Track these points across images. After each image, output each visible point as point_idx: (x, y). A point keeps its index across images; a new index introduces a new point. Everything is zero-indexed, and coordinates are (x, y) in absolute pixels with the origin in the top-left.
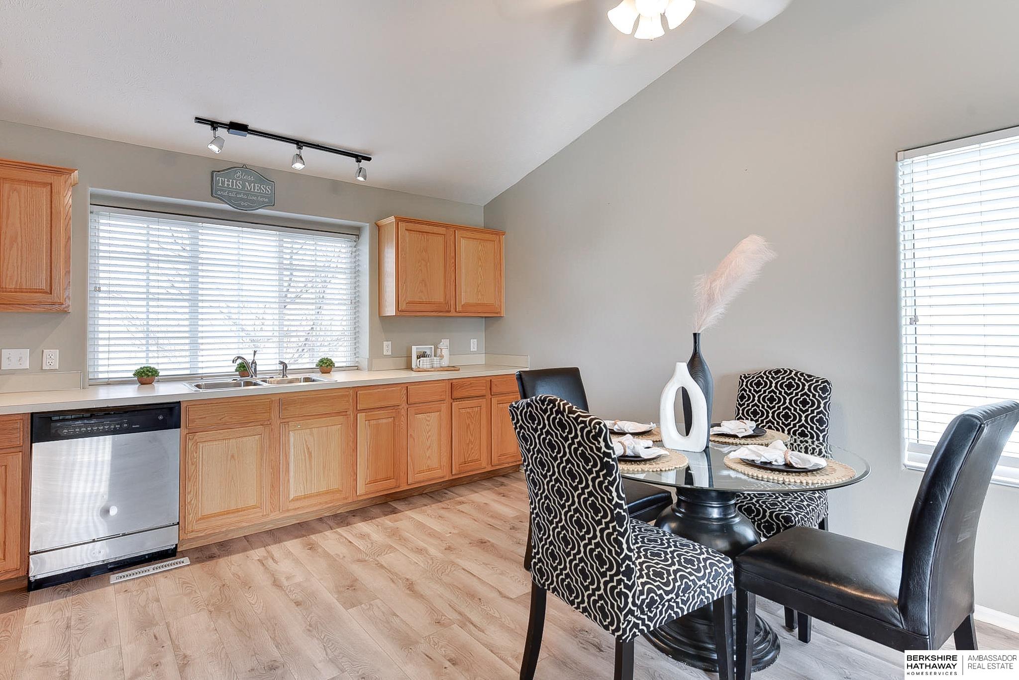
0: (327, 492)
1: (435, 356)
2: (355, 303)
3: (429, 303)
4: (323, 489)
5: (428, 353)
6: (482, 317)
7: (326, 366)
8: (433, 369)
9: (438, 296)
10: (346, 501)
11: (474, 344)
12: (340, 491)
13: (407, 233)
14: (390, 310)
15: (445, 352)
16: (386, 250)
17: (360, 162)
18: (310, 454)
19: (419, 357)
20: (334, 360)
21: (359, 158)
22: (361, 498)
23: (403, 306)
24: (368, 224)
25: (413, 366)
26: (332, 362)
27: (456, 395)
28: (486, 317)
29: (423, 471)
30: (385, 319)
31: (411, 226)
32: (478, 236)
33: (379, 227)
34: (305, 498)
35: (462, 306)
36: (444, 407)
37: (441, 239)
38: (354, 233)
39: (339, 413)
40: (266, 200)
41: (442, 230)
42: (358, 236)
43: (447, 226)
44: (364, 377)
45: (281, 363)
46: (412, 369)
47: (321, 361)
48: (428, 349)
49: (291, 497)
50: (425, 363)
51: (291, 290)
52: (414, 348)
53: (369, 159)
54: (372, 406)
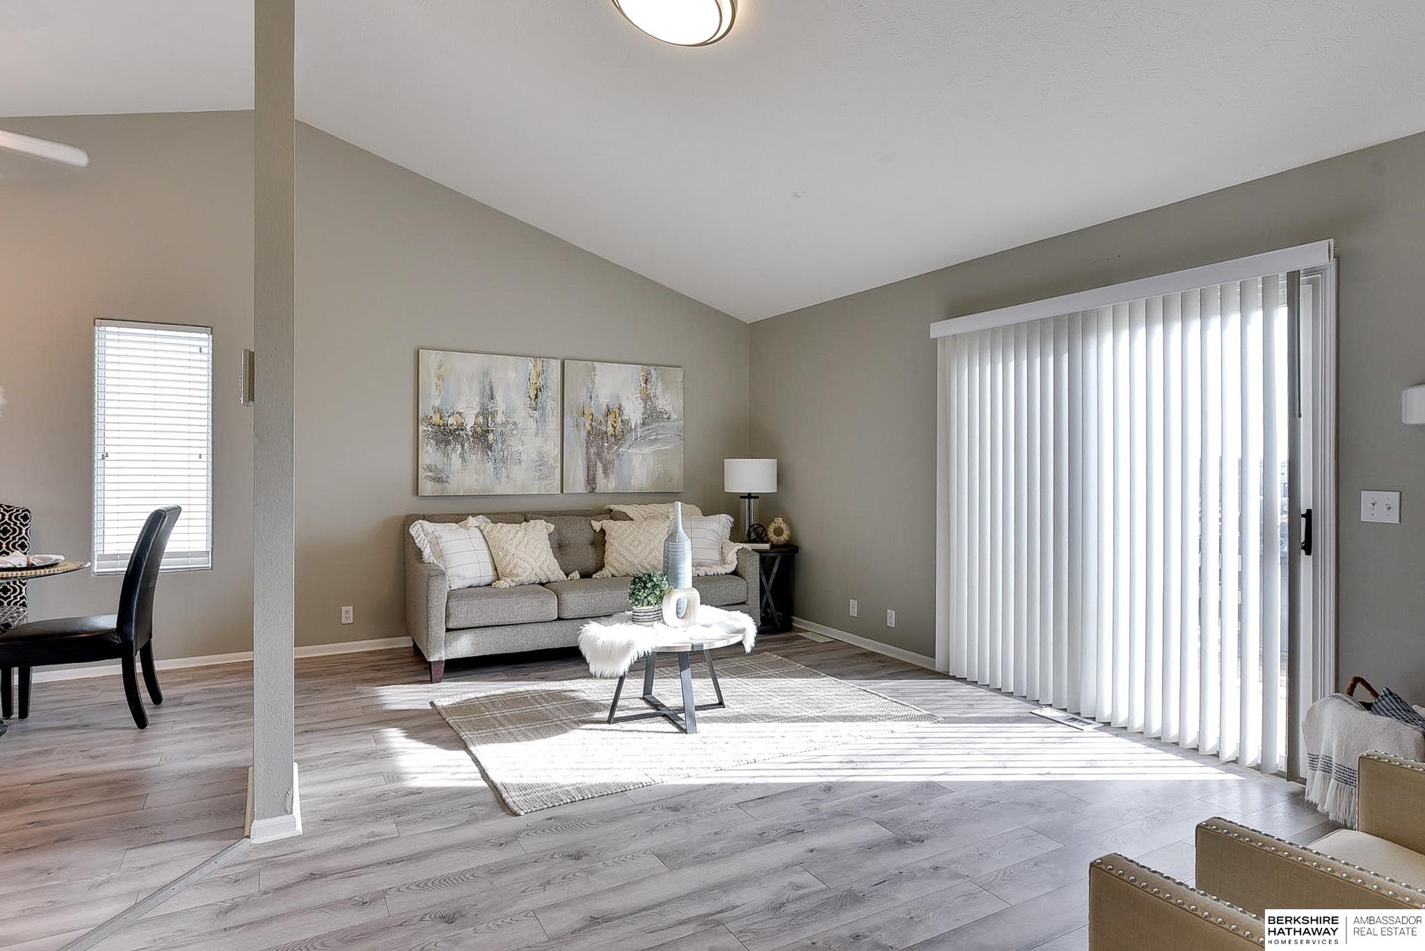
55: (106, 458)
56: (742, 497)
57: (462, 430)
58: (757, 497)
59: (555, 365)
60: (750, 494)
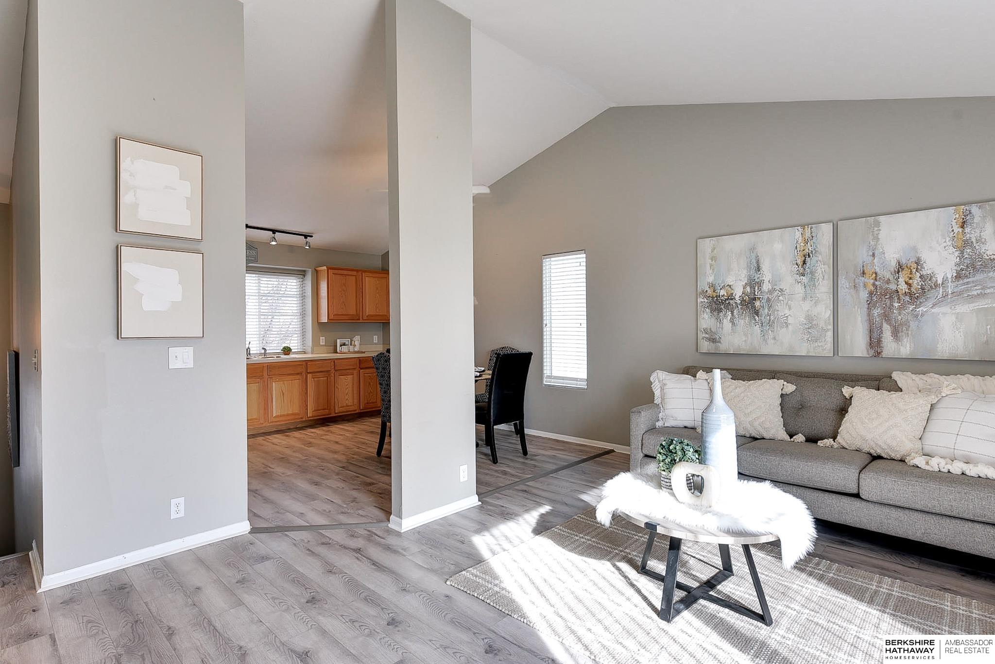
0: (293, 414)
1: (351, 345)
2: (303, 314)
3: (347, 315)
4: (290, 412)
5: (347, 343)
6: (381, 323)
7: (287, 351)
8: (350, 352)
9: (352, 311)
10: (301, 420)
11: (375, 339)
12: (298, 414)
13: (334, 275)
14: (324, 319)
15: (357, 343)
16: (321, 282)
17: (307, 238)
18: (283, 394)
19: (341, 346)
20: (291, 348)
21: (306, 236)
22: (310, 419)
23: (332, 317)
24: (310, 270)
25: (338, 351)
26: (290, 349)
27: (362, 366)
28: (383, 323)
29: (344, 407)
30: (321, 325)
31: (336, 272)
32: (377, 275)
33: (317, 271)
34: (281, 416)
35: (367, 316)
36: (355, 372)
37: (354, 278)
38: (302, 274)
39: (298, 374)
40: (253, 259)
41: (354, 273)
42: (304, 276)
43: (357, 271)
44: (309, 356)
45: (263, 349)
46: (337, 353)
47: (284, 348)
48: (347, 341)
49: (274, 416)
50: (345, 349)
51: (274, 320)
52: (338, 341)
53: (312, 236)
54: (316, 370)
57: (732, 299)
59: (827, 229)
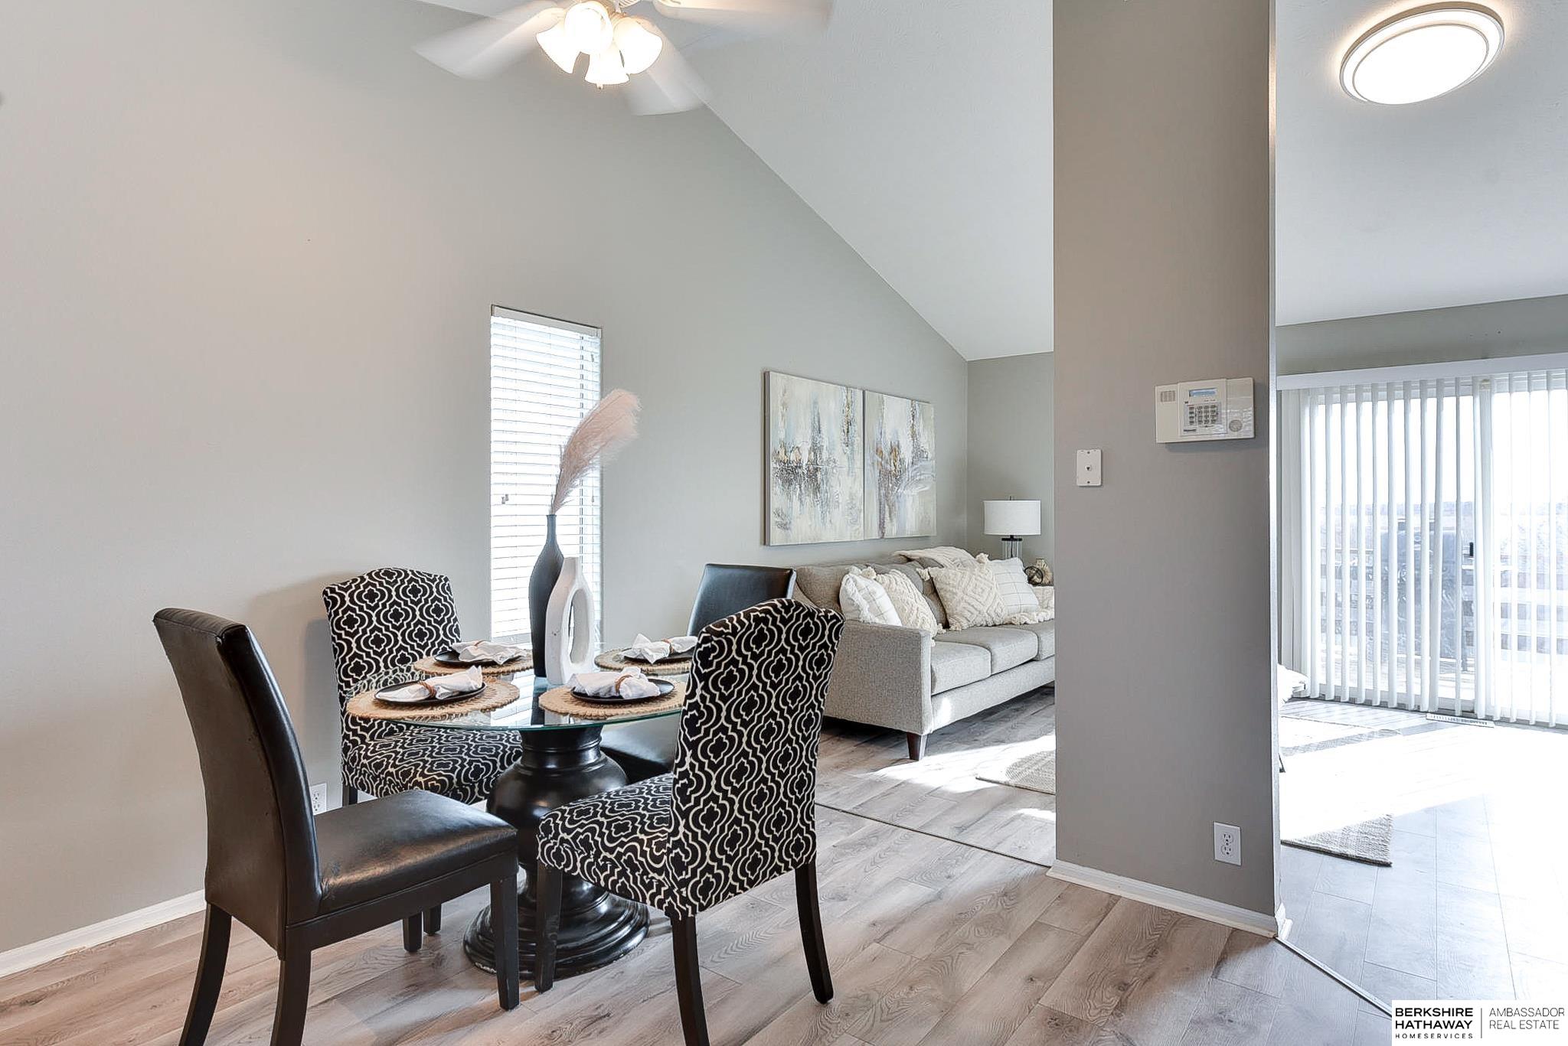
55: (506, 502)
56: (1003, 539)
57: (800, 467)
58: (1020, 540)
59: (860, 394)
60: (1012, 536)
